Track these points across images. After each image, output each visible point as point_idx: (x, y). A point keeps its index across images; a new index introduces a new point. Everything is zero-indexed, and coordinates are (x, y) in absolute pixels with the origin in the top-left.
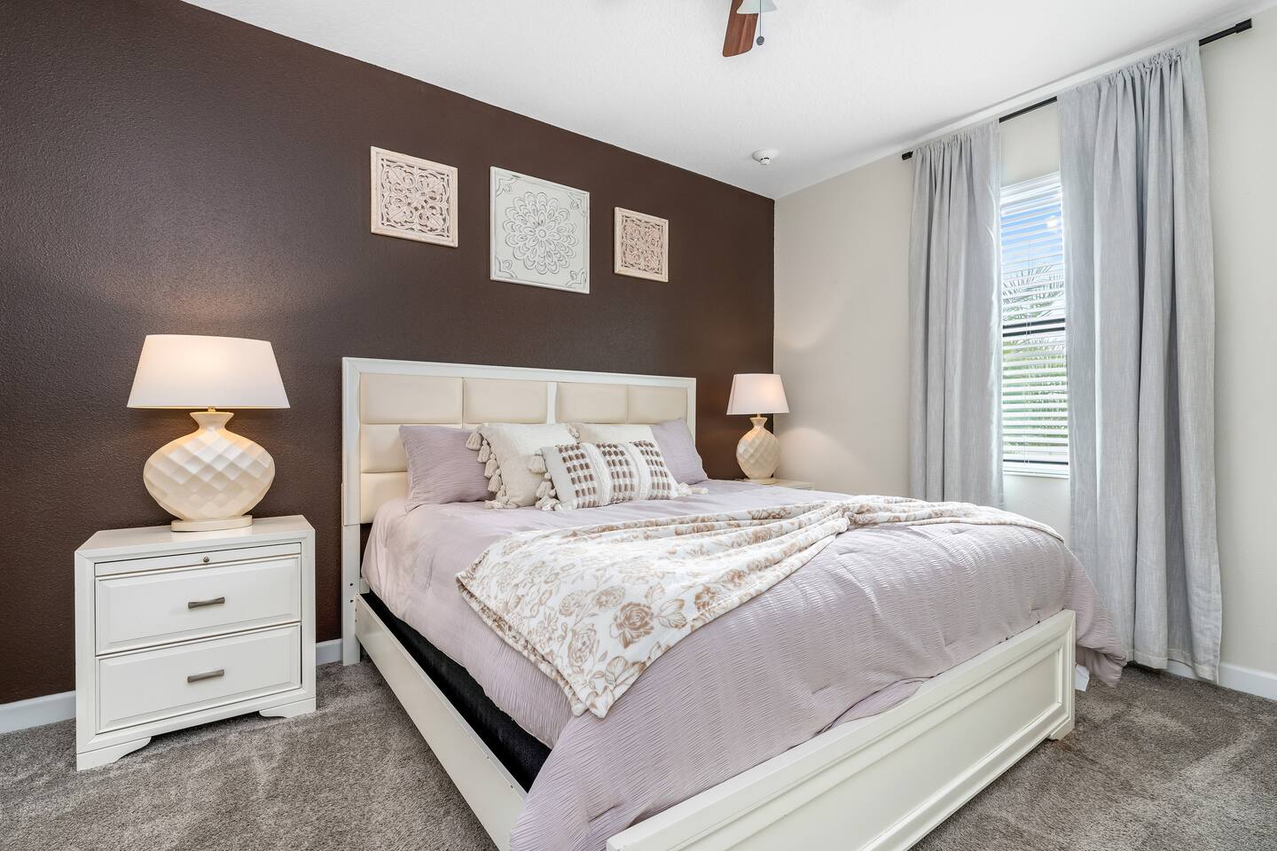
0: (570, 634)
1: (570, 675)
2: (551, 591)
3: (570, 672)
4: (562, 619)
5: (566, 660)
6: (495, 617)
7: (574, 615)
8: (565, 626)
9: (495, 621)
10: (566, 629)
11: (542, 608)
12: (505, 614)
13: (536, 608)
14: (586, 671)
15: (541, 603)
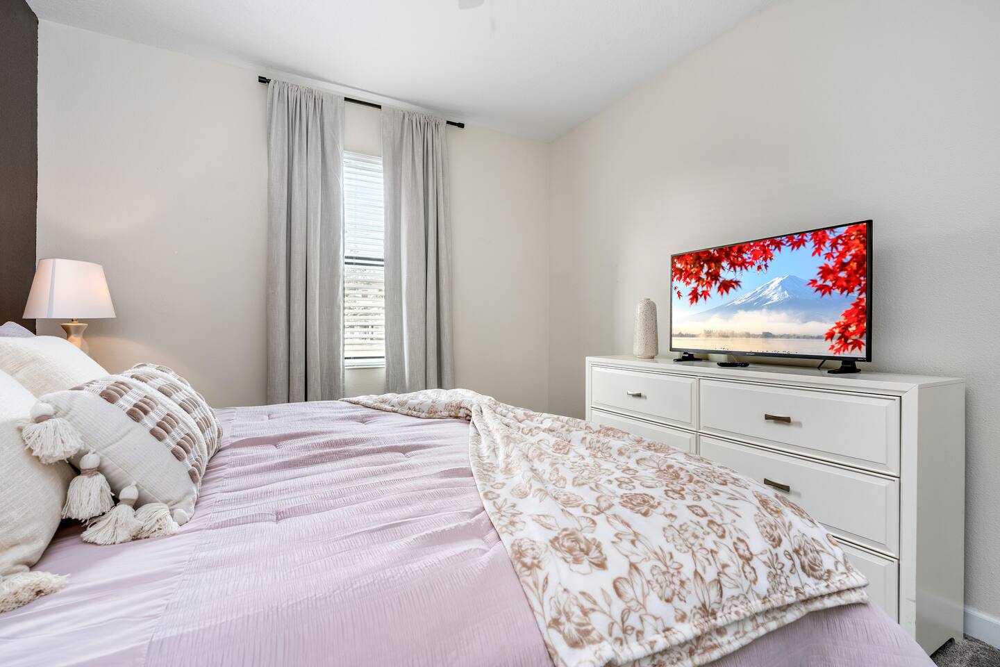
0: (795, 556)
1: (827, 586)
2: (739, 539)
3: (825, 584)
4: (780, 551)
5: (811, 581)
6: (687, 648)
7: (783, 537)
8: (787, 553)
9: (691, 653)
10: (790, 556)
11: (754, 563)
12: (713, 621)
13: (747, 569)
14: (832, 568)
15: (748, 560)
